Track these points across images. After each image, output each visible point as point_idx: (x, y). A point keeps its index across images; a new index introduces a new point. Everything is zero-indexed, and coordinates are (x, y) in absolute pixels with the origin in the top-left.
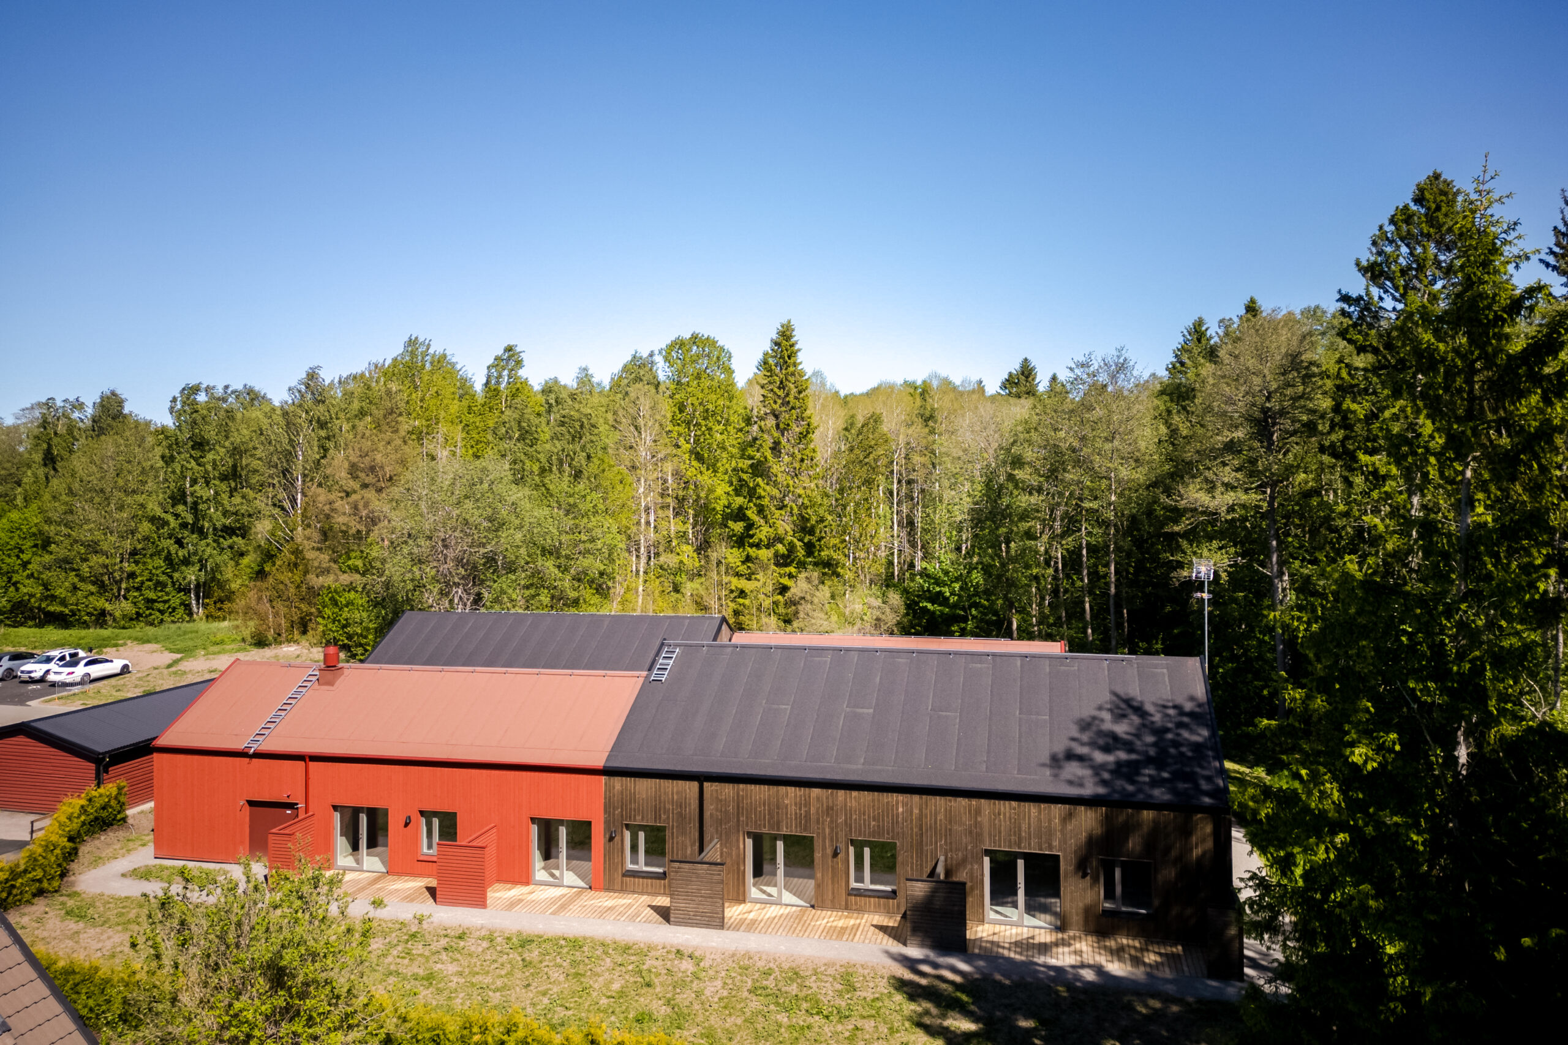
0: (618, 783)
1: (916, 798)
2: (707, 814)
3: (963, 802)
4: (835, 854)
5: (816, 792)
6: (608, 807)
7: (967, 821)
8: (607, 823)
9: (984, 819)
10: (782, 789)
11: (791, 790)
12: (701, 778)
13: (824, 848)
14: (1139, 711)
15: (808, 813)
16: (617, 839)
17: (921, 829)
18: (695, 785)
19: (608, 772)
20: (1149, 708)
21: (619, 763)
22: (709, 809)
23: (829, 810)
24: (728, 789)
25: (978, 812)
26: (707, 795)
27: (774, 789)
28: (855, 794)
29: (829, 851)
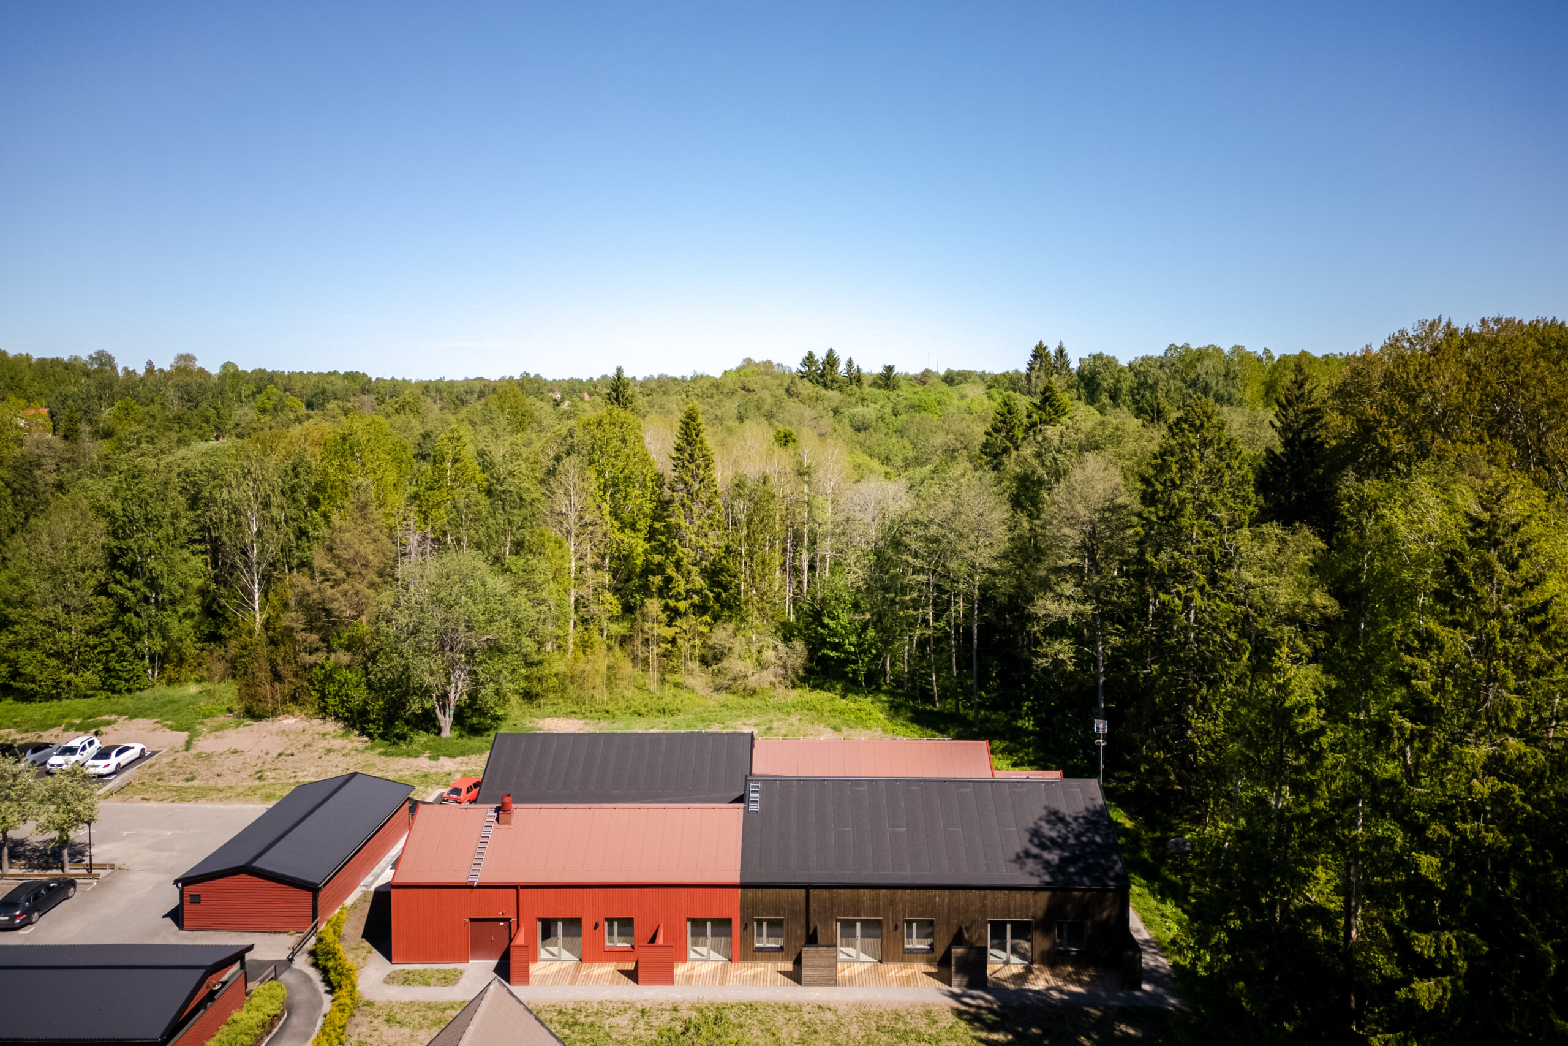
0: (750, 893)
1: (947, 892)
2: (811, 909)
3: (977, 892)
4: (896, 927)
5: (883, 891)
6: (744, 907)
7: (978, 904)
8: (742, 918)
9: (988, 903)
10: (862, 891)
11: (867, 891)
12: (808, 887)
13: (888, 925)
14: (1062, 820)
15: (878, 905)
16: (750, 928)
17: (949, 909)
18: (803, 891)
19: (743, 886)
20: (1069, 819)
21: (748, 880)
22: (813, 905)
23: (892, 903)
24: (825, 893)
25: (985, 898)
26: (811, 897)
27: (856, 891)
28: (908, 891)
29: (892, 927)
